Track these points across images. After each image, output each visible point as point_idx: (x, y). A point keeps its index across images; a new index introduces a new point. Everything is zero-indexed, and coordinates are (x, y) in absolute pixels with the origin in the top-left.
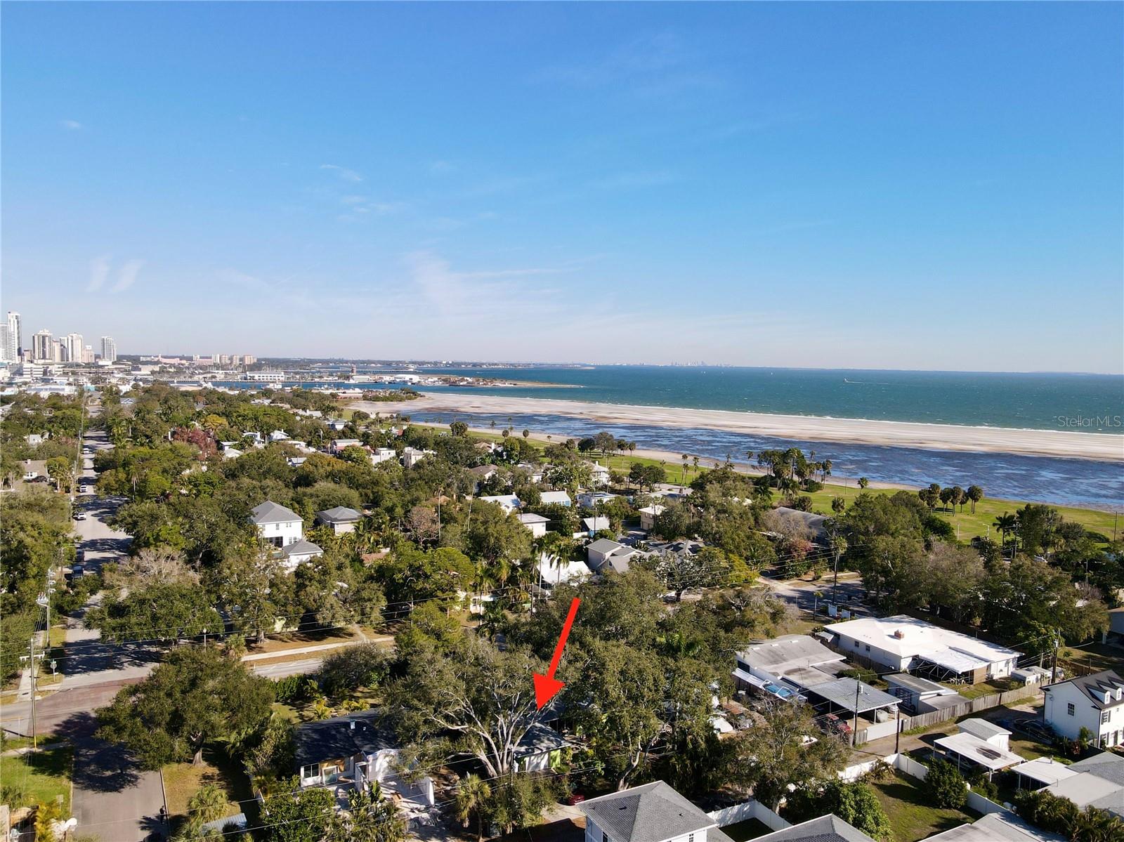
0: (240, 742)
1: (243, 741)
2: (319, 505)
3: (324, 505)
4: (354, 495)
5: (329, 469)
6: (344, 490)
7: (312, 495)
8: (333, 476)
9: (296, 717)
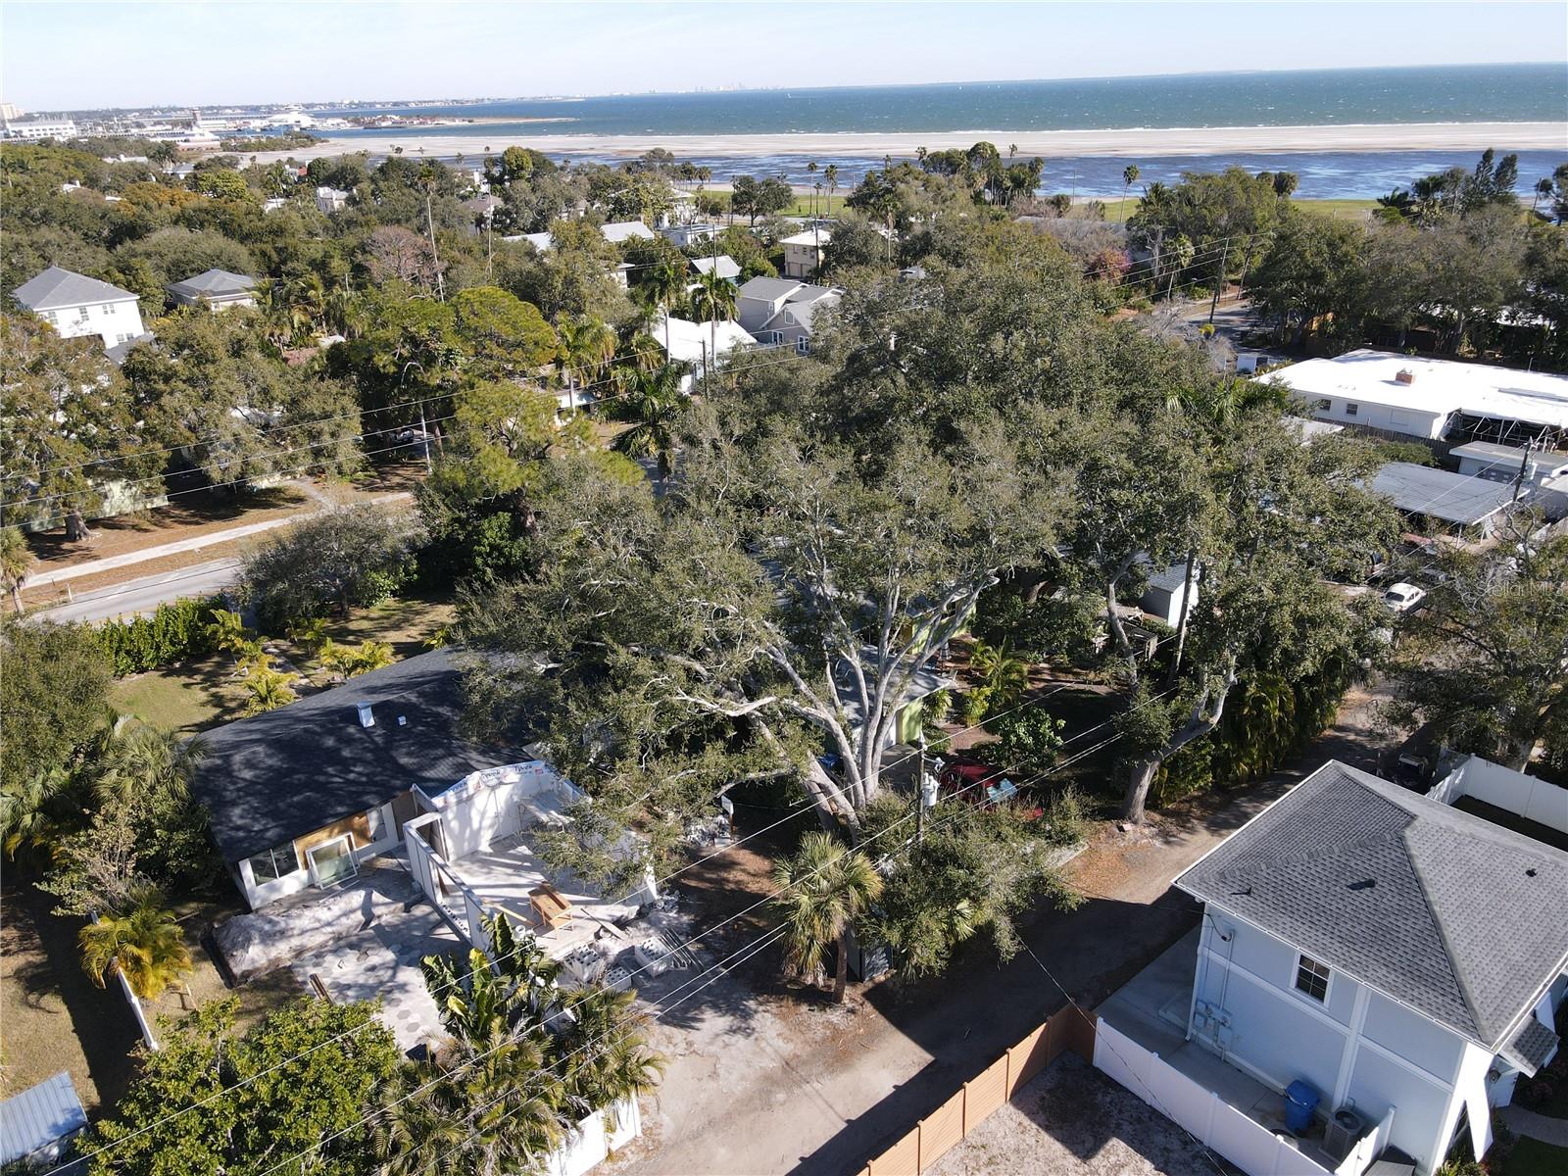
0: (34, 811)
1: (40, 809)
2: (169, 271)
3: (179, 270)
4: (241, 251)
5: (177, 209)
6: (213, 241)
7: (148, 255)
8: (188, 220)
9: (203, 704)
